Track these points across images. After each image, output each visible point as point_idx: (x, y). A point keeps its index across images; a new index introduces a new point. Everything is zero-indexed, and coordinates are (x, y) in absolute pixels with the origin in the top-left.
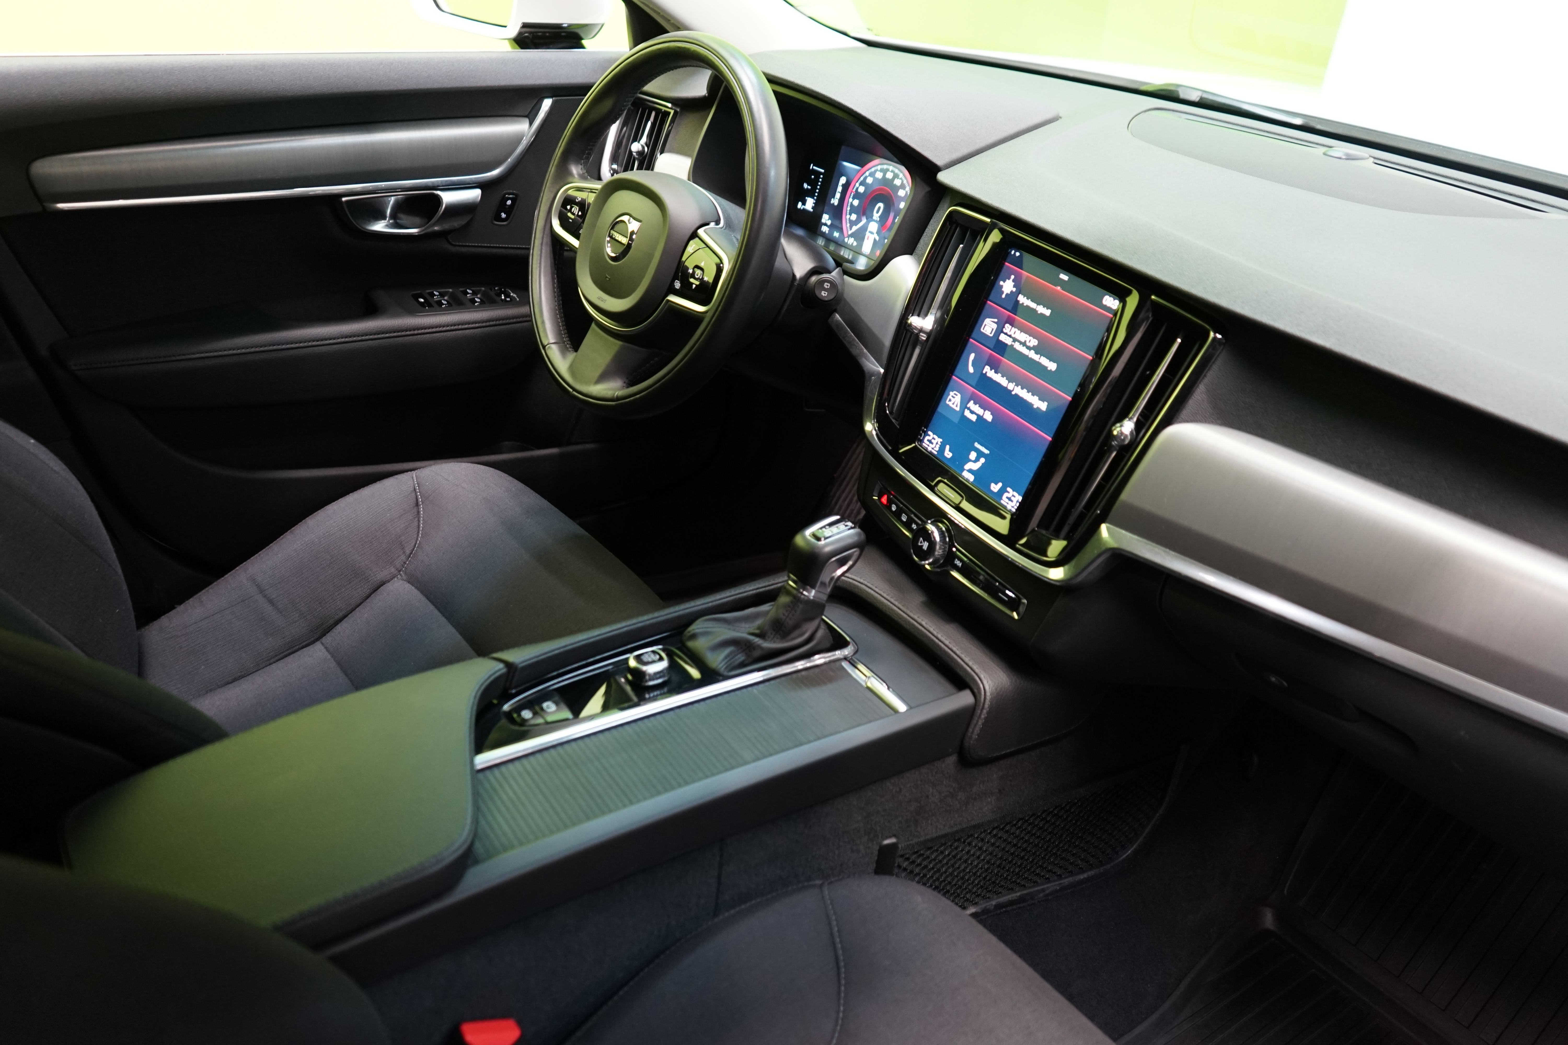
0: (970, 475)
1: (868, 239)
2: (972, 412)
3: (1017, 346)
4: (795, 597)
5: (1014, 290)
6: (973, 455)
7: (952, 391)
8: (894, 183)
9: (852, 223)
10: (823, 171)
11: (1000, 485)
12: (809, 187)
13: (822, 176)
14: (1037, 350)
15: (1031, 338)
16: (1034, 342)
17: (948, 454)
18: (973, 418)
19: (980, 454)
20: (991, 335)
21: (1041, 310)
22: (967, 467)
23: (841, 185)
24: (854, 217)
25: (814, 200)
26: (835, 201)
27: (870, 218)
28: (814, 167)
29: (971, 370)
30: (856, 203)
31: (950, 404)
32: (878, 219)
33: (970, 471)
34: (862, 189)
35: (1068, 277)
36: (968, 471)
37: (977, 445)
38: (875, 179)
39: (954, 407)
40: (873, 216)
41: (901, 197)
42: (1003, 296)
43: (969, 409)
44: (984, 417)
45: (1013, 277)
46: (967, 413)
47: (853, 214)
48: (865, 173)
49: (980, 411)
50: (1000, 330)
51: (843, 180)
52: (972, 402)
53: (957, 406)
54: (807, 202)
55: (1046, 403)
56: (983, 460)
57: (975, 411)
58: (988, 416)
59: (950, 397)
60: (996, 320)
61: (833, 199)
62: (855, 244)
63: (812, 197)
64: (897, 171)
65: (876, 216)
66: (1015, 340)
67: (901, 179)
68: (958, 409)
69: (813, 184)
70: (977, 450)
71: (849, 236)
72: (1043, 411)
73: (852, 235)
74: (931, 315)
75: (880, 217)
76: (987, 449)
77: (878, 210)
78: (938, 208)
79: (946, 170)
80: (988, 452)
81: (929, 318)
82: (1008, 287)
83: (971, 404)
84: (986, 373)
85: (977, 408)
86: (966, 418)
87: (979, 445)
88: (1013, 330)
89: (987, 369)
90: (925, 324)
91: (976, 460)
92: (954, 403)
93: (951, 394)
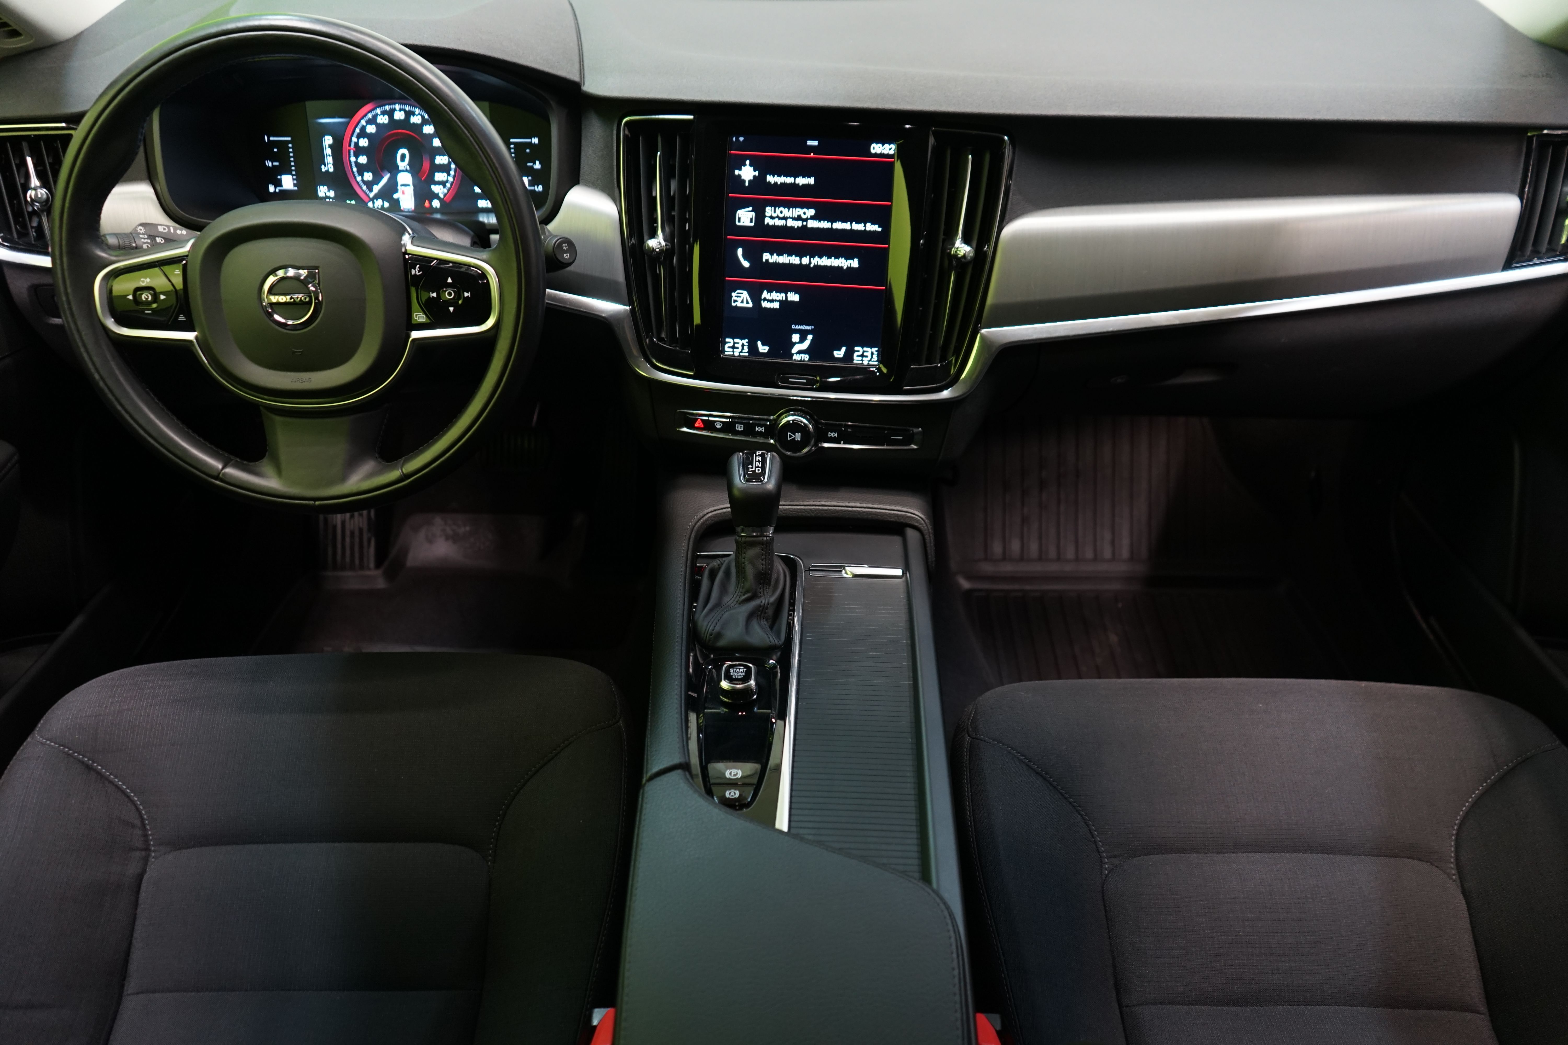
0: (803, 355)
1: (403, 193)
2: (772, 301)
3: (791, 223)
4: (762, 543)
5: (757, 173)
6: (796, 338)
7: (735, 292)
8: (411, 122)
9: (370, 185)
10: (289, 139)
11: (844, 349)
12: (276, 164)
13: (290, 145)
14: (817, 217)
15: (805, 210)
16: (811, 212)
17: (763, 349)
18: (776, 305)
19: (804, 333)
20: (753, 224)
21: (801, 181)
22: (794, 350)
23: (327, 146)
24: (368, 176)
25: (293, 175)
26: (329, 166)
27: (394, 170)
28: (271, 139)
29: (746, 264)
30: (363, 159)
31: (739, 304)
32: (408, 168)
33: (800, 352)
34: (364, 142)
35: (817, 142)
36: (797, 353)
37: (793, 327)
38: (379, 126)
39: (745, 305)
40: (398, 166)
41: (430, 135)
42: (747, 184)
43: (765, 299)
44: (789, 299)
45: (748, 162)
46: (765, 304)
47: (365, 174)
48: (359, 122)
49: (781, 296)
50: (760, 216)
51: (328, 140)
52: (765, 292)
53: (747, 302)
54: (283, 182)
55: (856, 260)
56: (810, 337)
57: (772, 300)
58: (794, 297)
59: (734, 298)
60: (750, 209)
61: (323, 167)
62: (386, 205)
63: (289, 172)
64: (408, 108)
65: (403, 165)
66: (785, 218)
67: (419, 114)
68: (750, 305)
69: (282, 157)
70: (797, 331)
71: (372, 200)
72: (856, 268)
73: (377, 197)
74: (659, 232)
75: (409, 164)
76: (809, 325)
77: (403, 158)
78: (583, 127)
79: (586, 83)
80: (813, 327)
81: (659, 235)
82: (747, 173)
83: (765, 294)
84: (767, 260)
85: (775, 295)
86: (766, 309)
87: (797, 326)
88: (778, 210)
89: (766, 256)
90: (660, 244)
91: (802, 340)
92: (742, 302)
93: (733, 294)
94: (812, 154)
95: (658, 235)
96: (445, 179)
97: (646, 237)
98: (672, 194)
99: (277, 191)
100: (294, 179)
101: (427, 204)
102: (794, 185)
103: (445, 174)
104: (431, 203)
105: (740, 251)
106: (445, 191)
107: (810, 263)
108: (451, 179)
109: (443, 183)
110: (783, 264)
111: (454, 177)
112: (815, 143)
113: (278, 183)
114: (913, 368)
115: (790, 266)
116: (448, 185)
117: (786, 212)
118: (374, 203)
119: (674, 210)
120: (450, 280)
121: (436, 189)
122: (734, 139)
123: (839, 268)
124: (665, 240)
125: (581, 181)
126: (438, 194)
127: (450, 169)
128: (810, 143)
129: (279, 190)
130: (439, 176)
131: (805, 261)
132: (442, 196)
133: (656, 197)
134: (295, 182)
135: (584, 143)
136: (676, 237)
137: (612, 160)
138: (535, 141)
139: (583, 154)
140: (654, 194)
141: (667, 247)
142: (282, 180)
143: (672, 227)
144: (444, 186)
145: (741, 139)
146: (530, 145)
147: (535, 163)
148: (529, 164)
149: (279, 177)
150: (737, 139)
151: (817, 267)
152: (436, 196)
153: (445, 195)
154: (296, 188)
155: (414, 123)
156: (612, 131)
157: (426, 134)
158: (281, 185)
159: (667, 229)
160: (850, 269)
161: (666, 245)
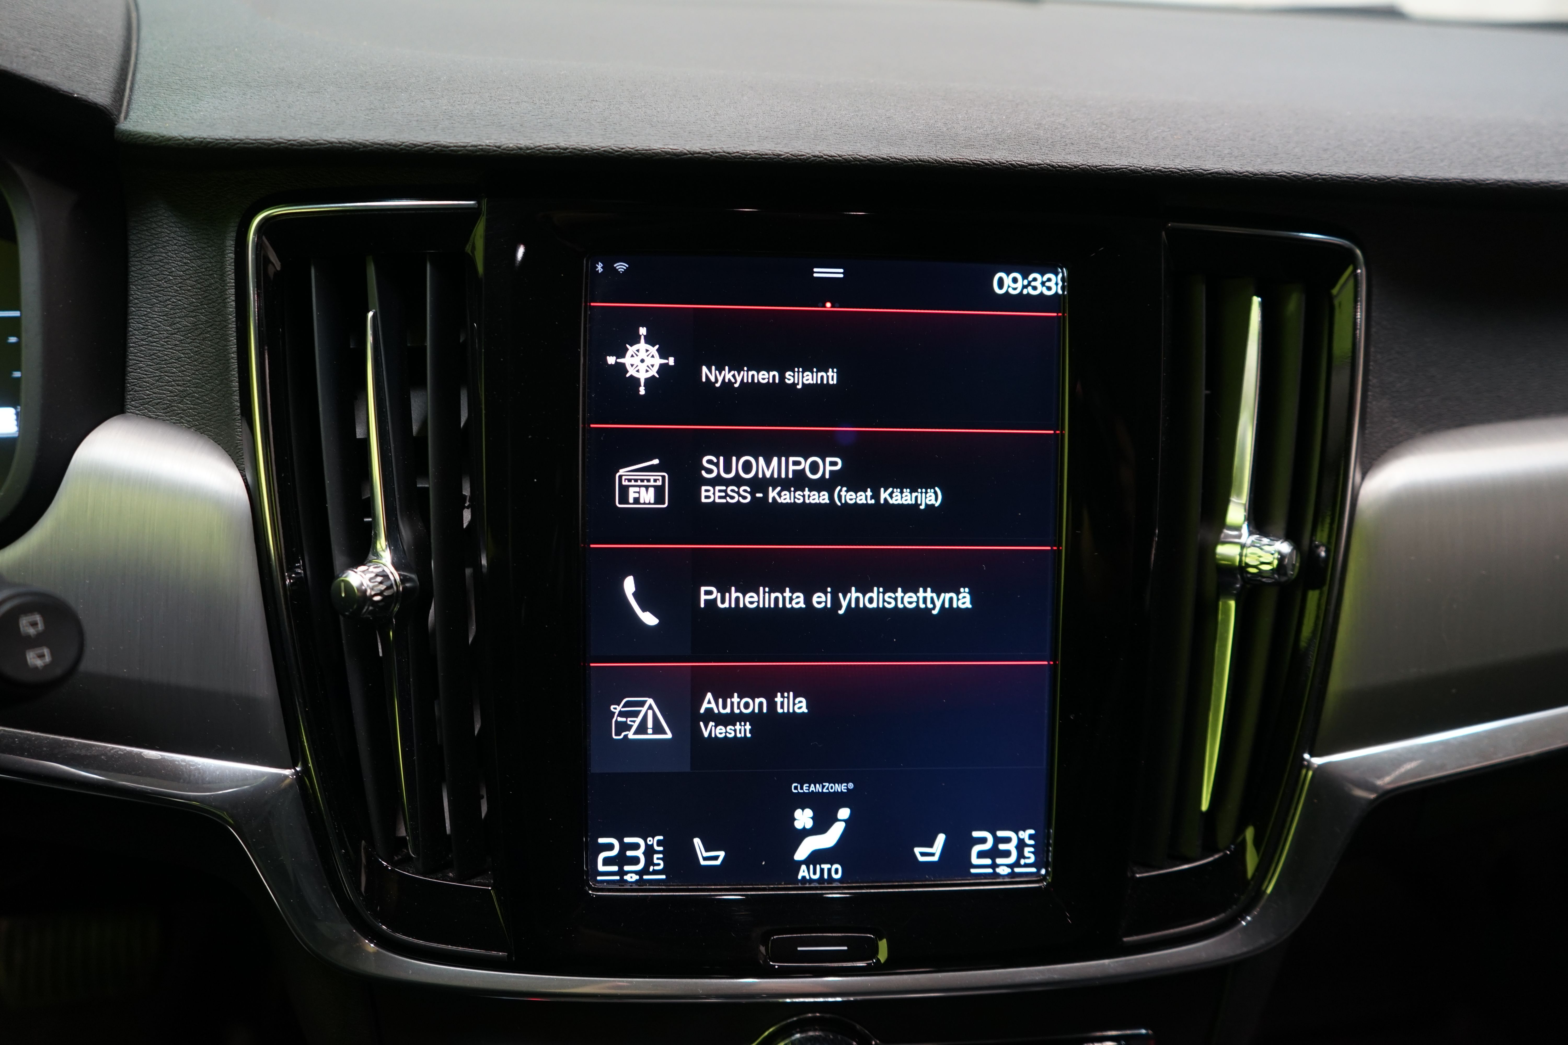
2: (730, 719)
3: (775, 497)
6: (803, 818)
16: (830, 465)
18: (743, 730)
20: (664, 506)
33: (816, 857)
37: (795, 790)
43: (710, 716)
46: (711, 730)
49: (757, 704)
53: (658, 729)
60: (655, 461)
66: (759, 484)
74: (382, 543)
76: (840, 782)
78: (132, 248)
79: (133, 115)
80: (851, 786)
81: (382, 553)
83: (709, 702)
84: (711, 603)
85: (737, 703)
86: (713, 741)
87: (805, 786)
88: (737, 465)
89: (707, 594)
90: (386, 577)
91: (821, 826)
92: (642, 729)
93: (616, 709)
94: (828, 305)
95: (377, 555)
97: (339, 559)
98: (415, 429)
102: (781, 389)
105: (629, 585)
107: (836, 604)
110: (759, 611)
112: (837, 273)
114: (1140, 878)
115: (778, 614)
117: (763, 468)
119: (425, 474)
122: (600, 267)
123: (920, 614)
124: (397, 566)
125: (130, 404)
128: (820, 273)
131: (821, 600)
133: (366, 441)
135: (136, 292)
136: (433, 556)
137: (225, 338)
139: (134, 325)
140: (360, 434)
141: (408, 585)
143: (420, 525)
145: (621, 267)
150: (609, 267)
151: (855, 612)
156: (223, 254)
159: (406, 533)
160: (949, 612)
161: (404, 580)
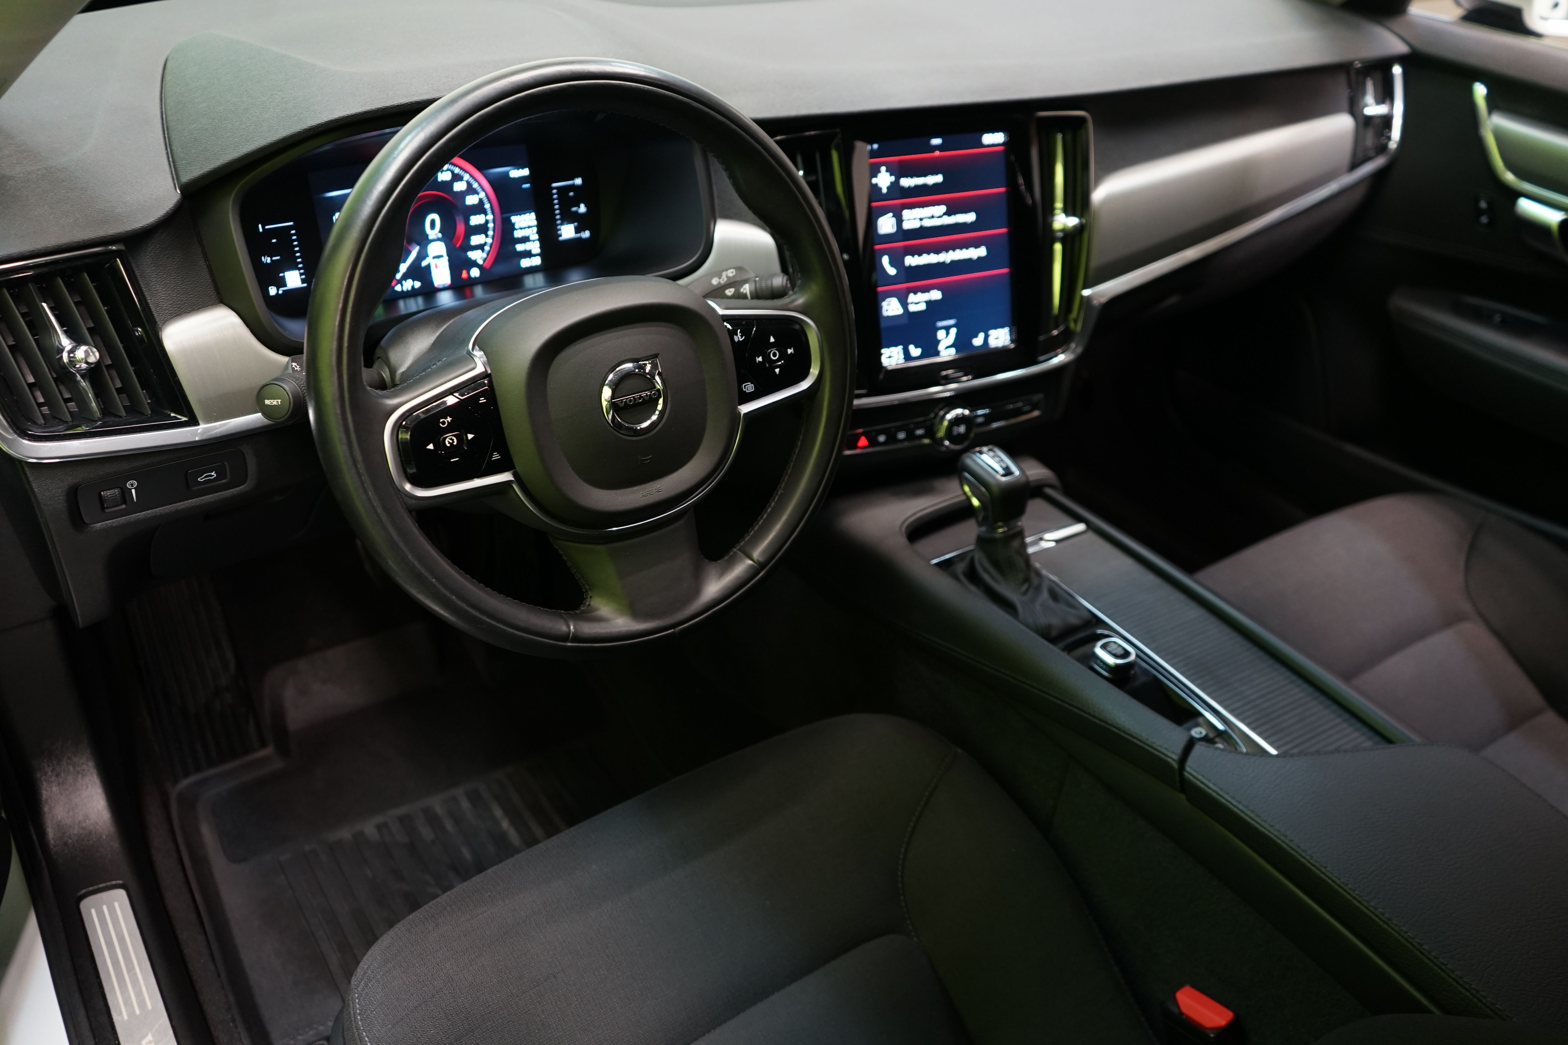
0: (950, 350)
1: (436, 267)
3: (926, 223)
5: (892, 179)
6: (942, 334)
8: (439, 180)
10: (291, 223)
12: (276, 258)
13: (293, 232)
14: (948, 213)
16: (943, 209)
17: (915, 352)
18: (922, 306)
19: (947, 329)
20: (893, 230)
22: (943, 347)
25: (299, 269)
27: (424, 241)
28: (267, 227)
31: (890, 313)
32: (440, 235)
33: (947, 348)
35: (941, 140)
36: (946, 350)
39: (895, 312)
40: (427, 236)
41: (461, 192)
42: (884, 191)
43: (912, 303)
45: (883, 169)
46: (913, 308)
49: (926, 297)
53: (897, 309)
54: (287, 280)
59: (885, 308)
60: (890, 215)
62: (417, 284)
63: (294, 267)
65: (433, 233)
67: (448, 170)
68: (900, 311)
69: (283, 248)
70: (942, 328)
71: (400, 281)
72: (984, 255)
73: (405, 277)
75: (440, 232)
76: (952, 320)
77: (433, 223)
80: (955, 321)
82: (884, 180)
83: (912, 298)
84: (910, 264)
85: (920, 297)
86: (914, 312)
87: (942, 323)
88: (914, 212)
89: (908, 260)
91: (947, 335)
92: (893, 310)
93: (885, 304)
94: (937, 152)
96: (482, 242)
99: (280, 292)
100: (301, 274)
101: (464, 275)
103: (483, 236)
104: (468, 273)
105: (886, 260)
106: (485, 255)
108: (490, 241)
109: (481, 247)
111: (493, 238)
113: (281, 283)
116: (487, 248)
118: (402, 285)
120: (772, 340)
121: (473, 255)
126: (475, 261)
127: (487, 229)
128: (934, 142)
129: (283, 291)
130: (476, 240)
131: (942, 257)
132: (480, 262)
134: (303, 277)
138: (578, 181)
142: (286, 277)
144: (483, 250)
146: (573, 187)
147: (579, 207)
148: (574, 209)
149: (281, 275)
152: (474, 264)
153: (485, 260)
154: (305, 285)
155: (442, 181)
157: (457, 192)
158: (285, 286)
160: (979, 257)
